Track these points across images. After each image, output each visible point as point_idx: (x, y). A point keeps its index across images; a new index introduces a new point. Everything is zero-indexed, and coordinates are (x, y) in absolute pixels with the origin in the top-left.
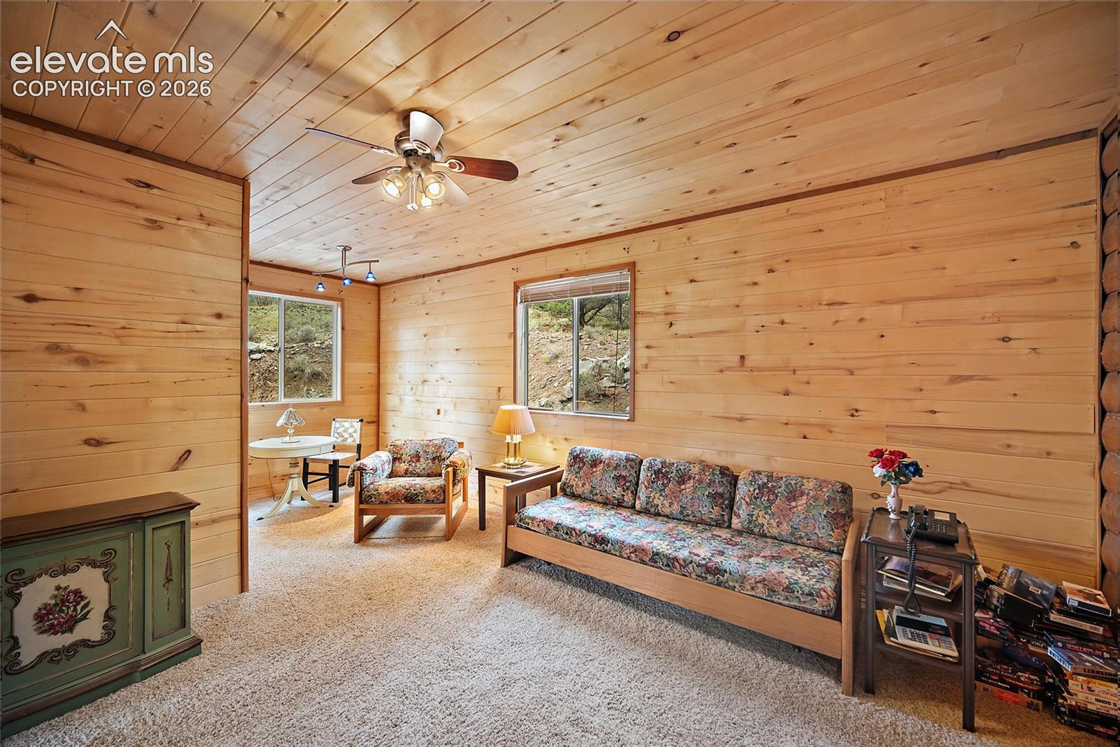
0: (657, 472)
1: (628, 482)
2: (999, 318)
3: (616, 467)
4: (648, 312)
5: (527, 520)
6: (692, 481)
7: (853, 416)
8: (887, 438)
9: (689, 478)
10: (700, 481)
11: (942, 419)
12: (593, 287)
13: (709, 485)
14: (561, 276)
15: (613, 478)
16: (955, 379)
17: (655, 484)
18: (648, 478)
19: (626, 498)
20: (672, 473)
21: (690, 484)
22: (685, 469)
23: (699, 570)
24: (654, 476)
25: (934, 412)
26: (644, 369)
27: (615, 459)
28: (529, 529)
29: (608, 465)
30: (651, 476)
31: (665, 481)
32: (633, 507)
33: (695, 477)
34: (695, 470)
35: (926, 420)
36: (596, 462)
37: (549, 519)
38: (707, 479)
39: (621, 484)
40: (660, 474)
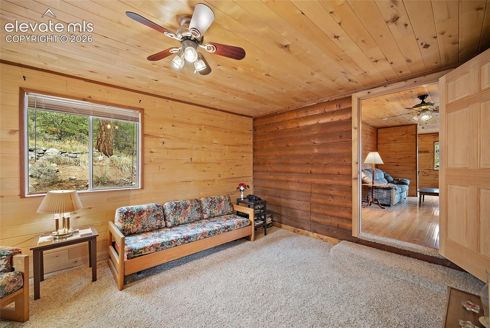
0: (176, 207)
1: (161, 216)
2: (242, 152)
3: (154, 211)
4: (152, 136)
5: (140, 251)
6: (189, 207)
7: (219, 176)
8: (226, 182)
9: (188, 206)
10: (192, 206)
11: (235, 176)
12: (114, 114)
13: (195, 206)
14: (84, 100)
15: (154, 217)
16: (237, 165)
17: (176, 212)
18: (172, 211)
19: (163, 224)
20: (181, 206)
21: (189, 208)
22: (185, 203)
23: (182, 241)
24: (175, 209)
25: (233, 174)
26: (150, 163)
27: (151, 208)
28: (142, 255)
29: (149, 211)
30: (173, 210)
31: (180, 210)
32: (166, 226)
33: (190, 205)
34: (189, 202)
35: (232, 176)
36: (141, 212)
37: (155, 244)
38: (194, 204)
39: (159, 218)
40: (176, 208)
